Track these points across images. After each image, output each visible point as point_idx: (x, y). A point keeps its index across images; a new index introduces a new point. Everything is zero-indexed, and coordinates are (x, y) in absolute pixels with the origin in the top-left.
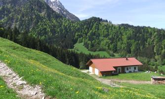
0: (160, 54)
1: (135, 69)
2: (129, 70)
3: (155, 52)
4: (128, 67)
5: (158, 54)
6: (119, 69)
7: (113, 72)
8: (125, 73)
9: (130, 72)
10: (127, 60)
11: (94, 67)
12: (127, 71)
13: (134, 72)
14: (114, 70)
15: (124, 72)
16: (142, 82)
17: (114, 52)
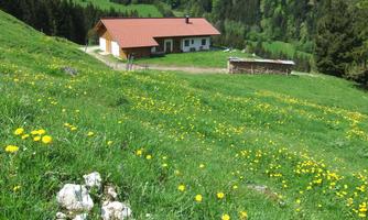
0: (271, 16)
1: (204, 43)
2: (191, 46)
3: (262, 10)
4: (188, 39)
5: (267, 17)
6: (168, 44)
7: (153, 50)
8: (182, 52)
9: (193, 50)
10: (187, 22)
11: (110, 39)
12: (185, 49)
13: (201, 50)
14: (155, 44)
15: (178, 50)
16: (210, 71)
17: (173, 8)
